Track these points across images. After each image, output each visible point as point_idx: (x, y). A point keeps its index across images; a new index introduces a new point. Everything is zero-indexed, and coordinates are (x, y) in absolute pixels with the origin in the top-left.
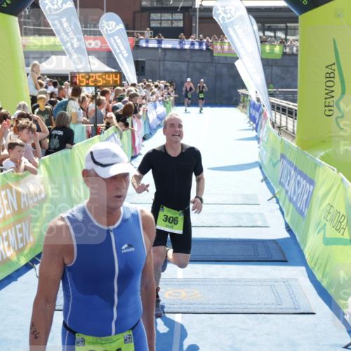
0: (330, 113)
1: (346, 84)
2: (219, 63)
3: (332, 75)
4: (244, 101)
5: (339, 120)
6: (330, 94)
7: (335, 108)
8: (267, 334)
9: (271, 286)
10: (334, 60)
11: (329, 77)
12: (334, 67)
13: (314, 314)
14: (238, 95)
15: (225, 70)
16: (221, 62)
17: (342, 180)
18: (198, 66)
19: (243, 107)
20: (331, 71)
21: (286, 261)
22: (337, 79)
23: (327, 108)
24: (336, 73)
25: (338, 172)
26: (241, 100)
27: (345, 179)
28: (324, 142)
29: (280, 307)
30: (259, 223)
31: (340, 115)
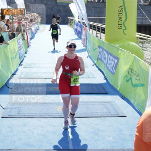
0: (121, 27)
1: (127, 15)
2: (59, 5)
3: (121, 11)
4: (71, 22)
5: (124, 31)
6: (120, 19)
7: (123, 26)
8: (108, 126)
9: (104, 105)
10: (122, 4)
11: (120, 12)
12: (122, 7)
13: (126, 117)
14: (68, 19)
15: (62, 8)
16: (60, 4)
17: (135, 57)
18: (50, 6)
19: (71, 25)
20: (120, 9)
21: (107, 93)
22: (124, 13)
23: (119, 25)
24: (123, 10)
25: (132, 53)
26: (70, 22)
27: (136, 56)
28: (118, 40)
29: (110, 114)
30: (91, 76)
31: (125, 28)
